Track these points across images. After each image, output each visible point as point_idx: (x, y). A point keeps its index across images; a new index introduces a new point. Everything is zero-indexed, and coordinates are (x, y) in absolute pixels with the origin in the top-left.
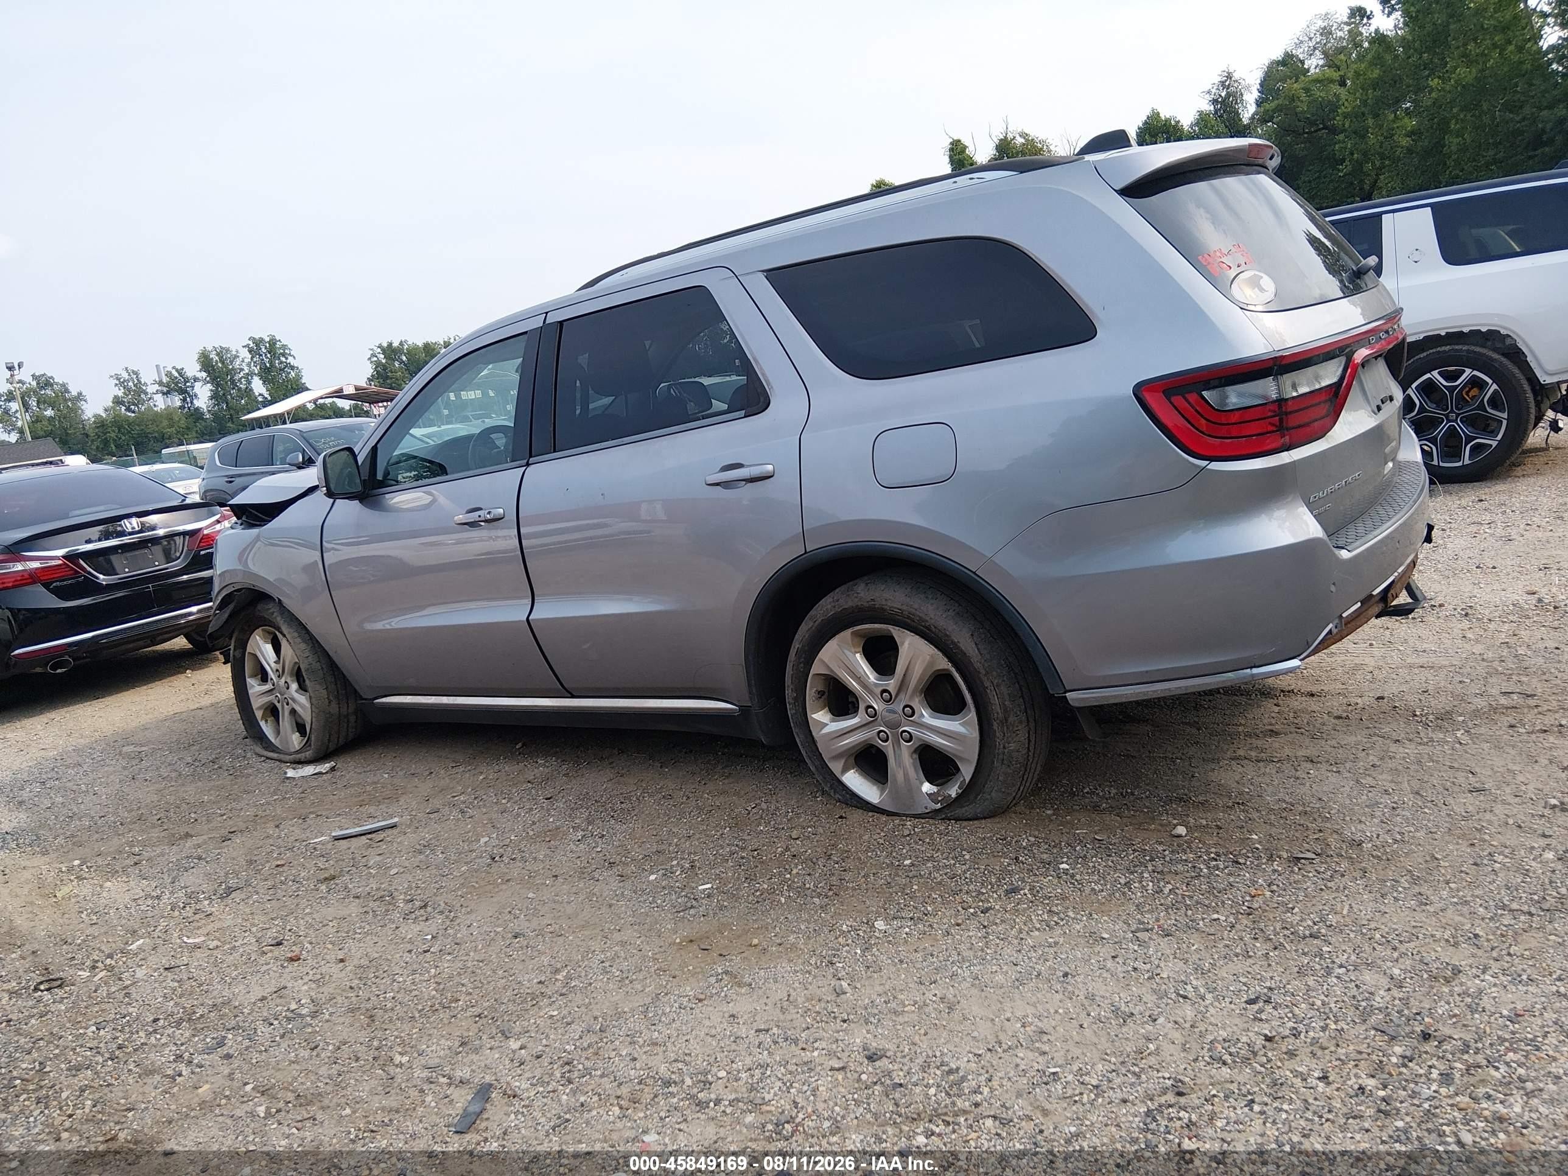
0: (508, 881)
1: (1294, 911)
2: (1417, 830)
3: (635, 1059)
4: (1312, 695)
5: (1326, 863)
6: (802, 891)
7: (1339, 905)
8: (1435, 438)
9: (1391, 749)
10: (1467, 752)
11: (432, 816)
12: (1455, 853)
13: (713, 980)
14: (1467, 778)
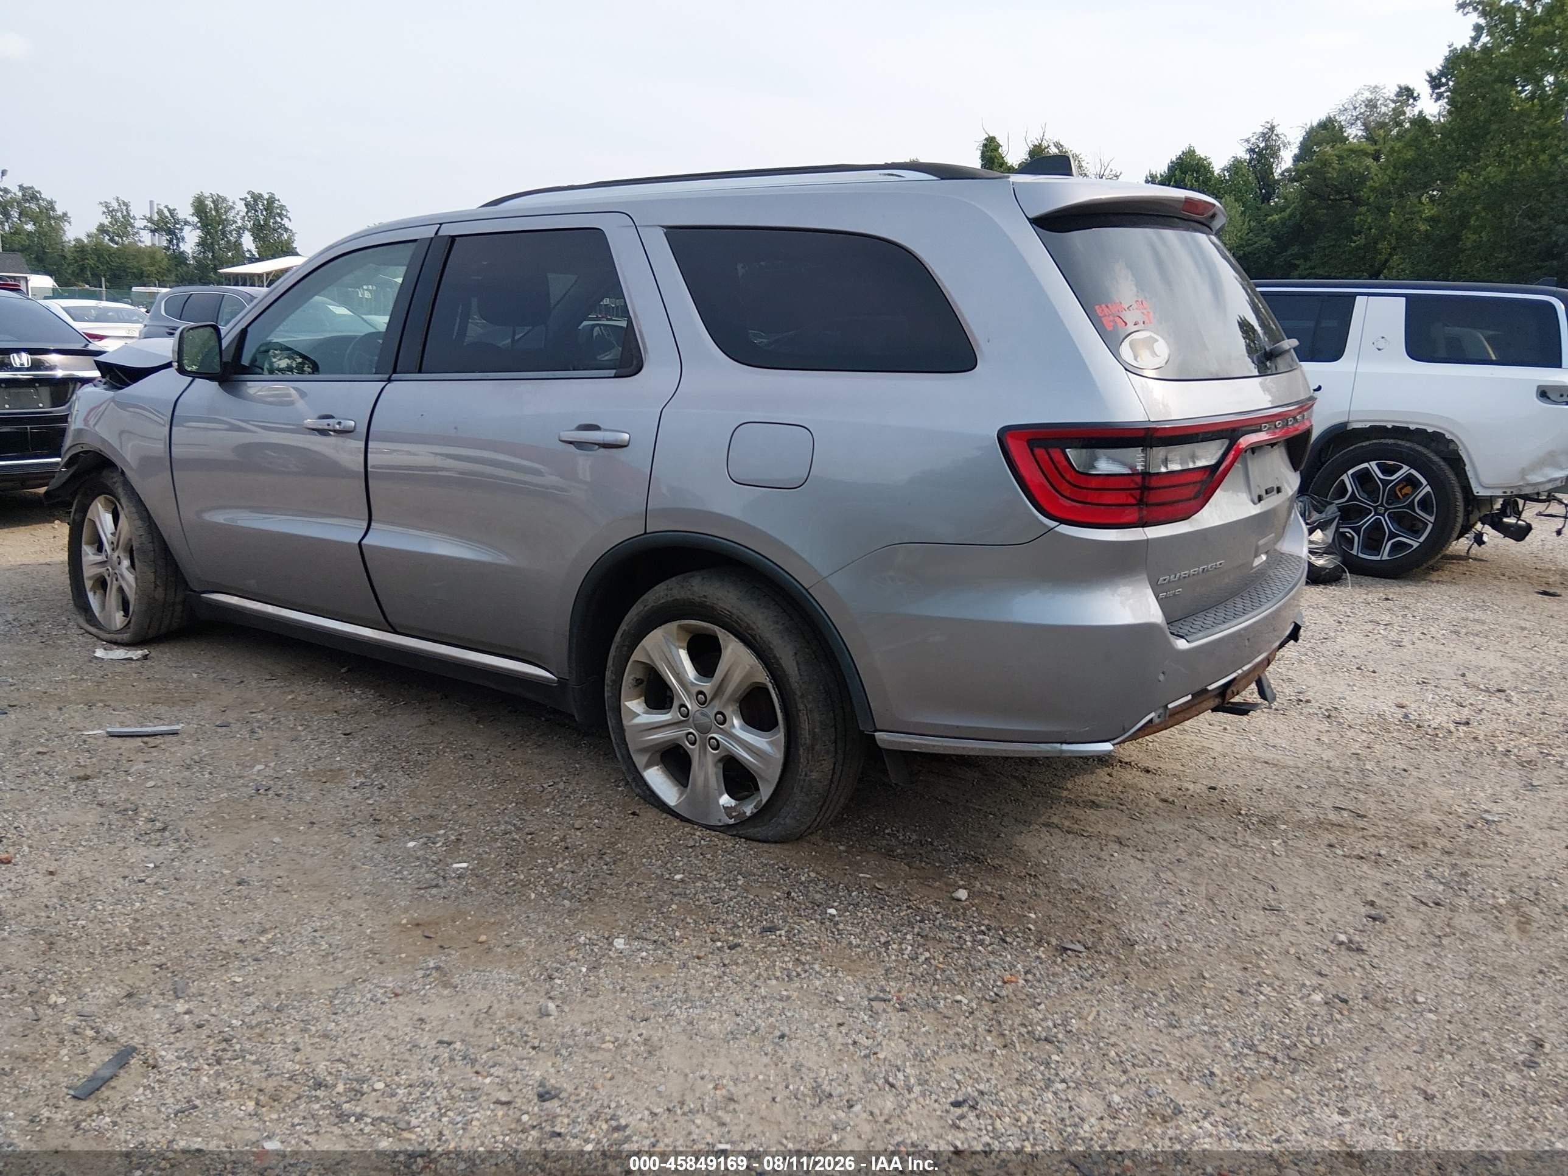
0: (262, 818)
1: (1040, 1008)
2: (1195, 941)
3: (297, 1050)
4: (1148, 771)
5: (1092, 959)
6: (557, 890)
7: (1087, 1009)
8: (1360, 527)
9: (1203, 846)
10: (1276, 865)
11: (219, 730)
12: (1225, 974)
13: (420, 974)
14: (1267, 893)
